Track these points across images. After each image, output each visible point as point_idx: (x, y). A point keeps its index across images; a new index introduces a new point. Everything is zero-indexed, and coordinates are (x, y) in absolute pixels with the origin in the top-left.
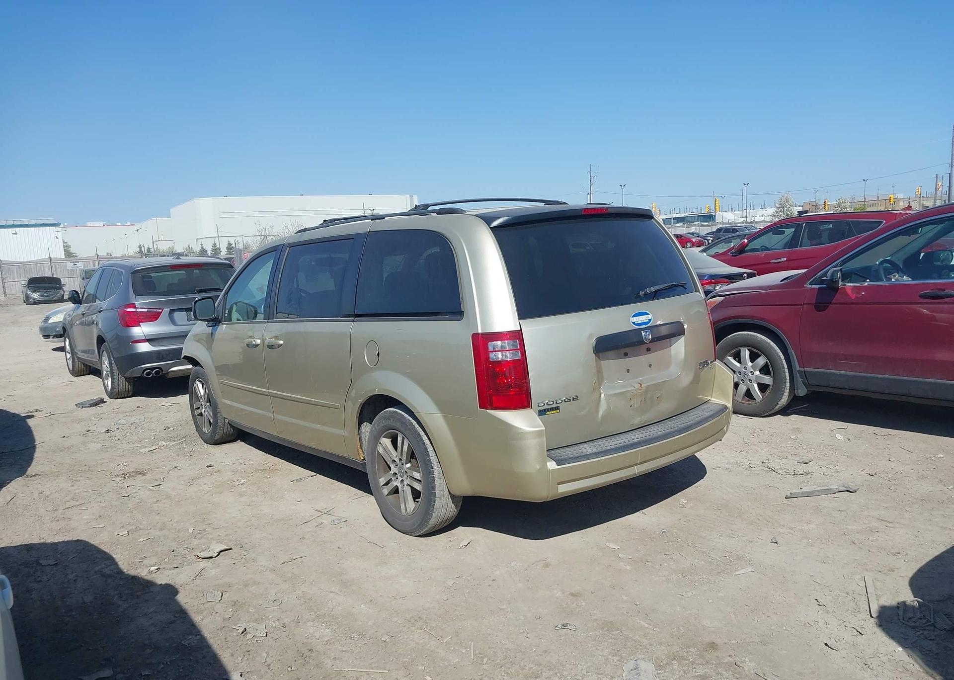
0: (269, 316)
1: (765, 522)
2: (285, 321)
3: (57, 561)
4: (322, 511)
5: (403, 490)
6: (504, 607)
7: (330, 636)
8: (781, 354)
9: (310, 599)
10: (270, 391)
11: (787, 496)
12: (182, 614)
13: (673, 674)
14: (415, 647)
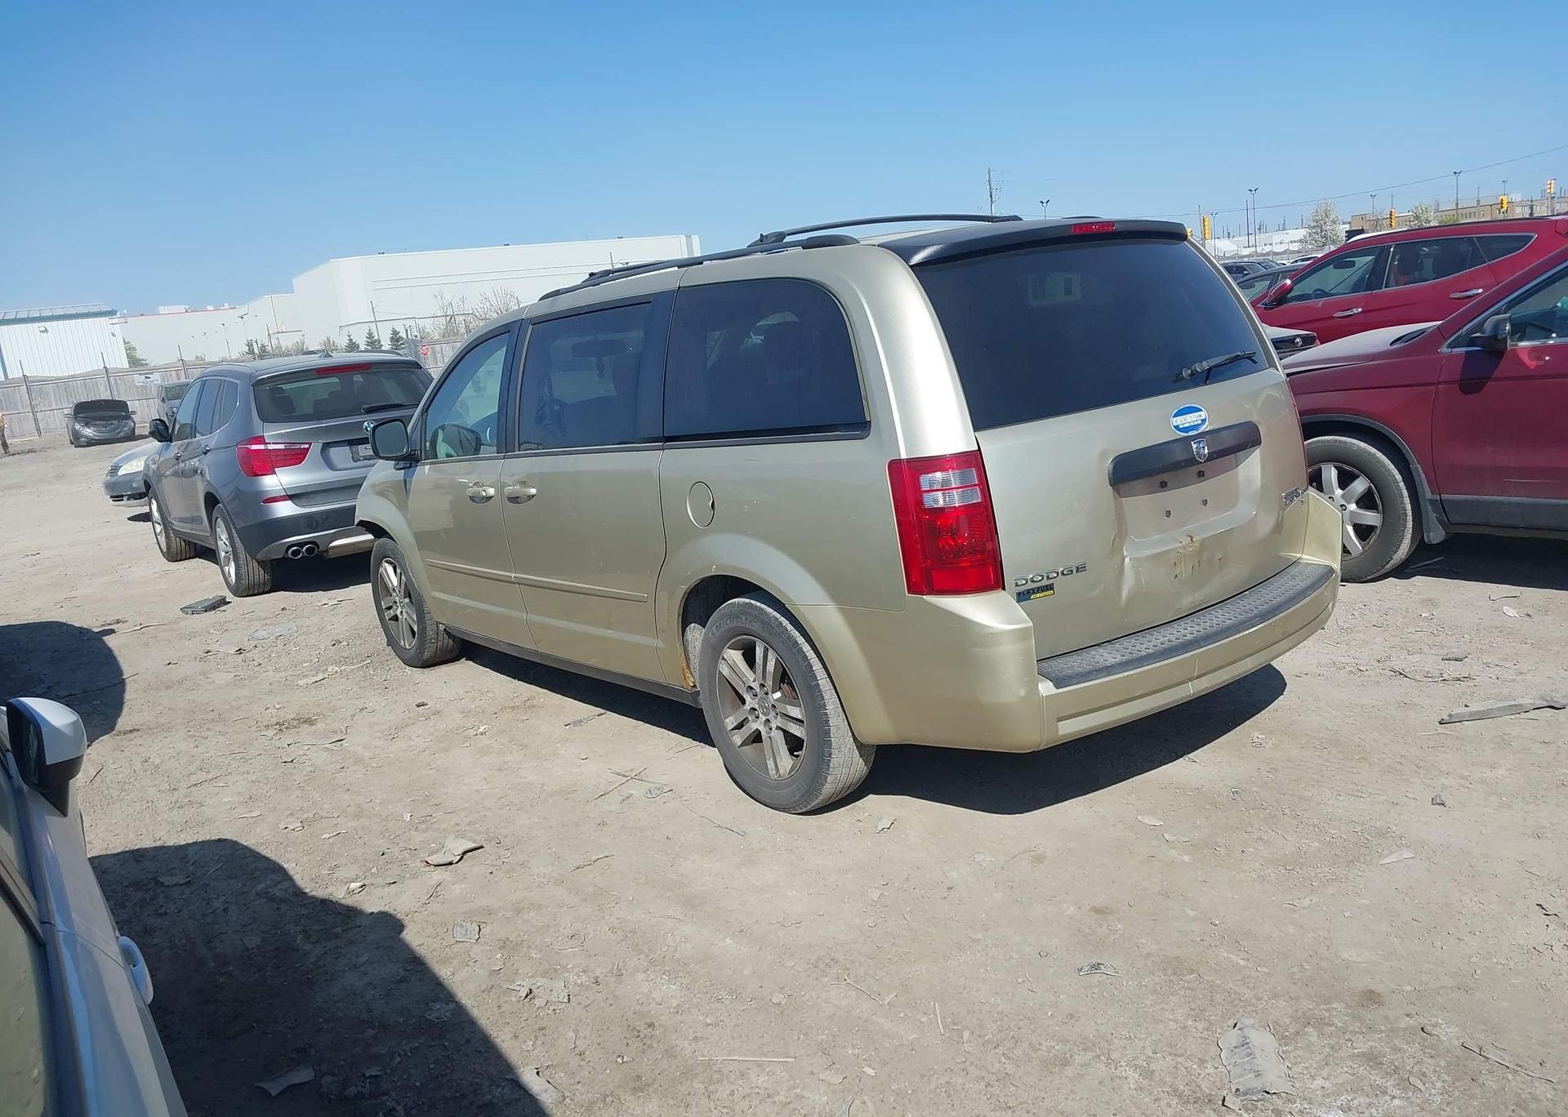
0: (507, 445)
1: (1414, 768)
2: (536, 455)
3: (189, 877)
4: (627, 774)
5: (770, 738)
6: (980, 936)
7: (681, 997)
8: (1395, 472)
9: (634, 931)
10: (517, 575)
11: (1443, 720)
12: (416, 965)
13: (1312, 1052)
14: (834, 1015)
